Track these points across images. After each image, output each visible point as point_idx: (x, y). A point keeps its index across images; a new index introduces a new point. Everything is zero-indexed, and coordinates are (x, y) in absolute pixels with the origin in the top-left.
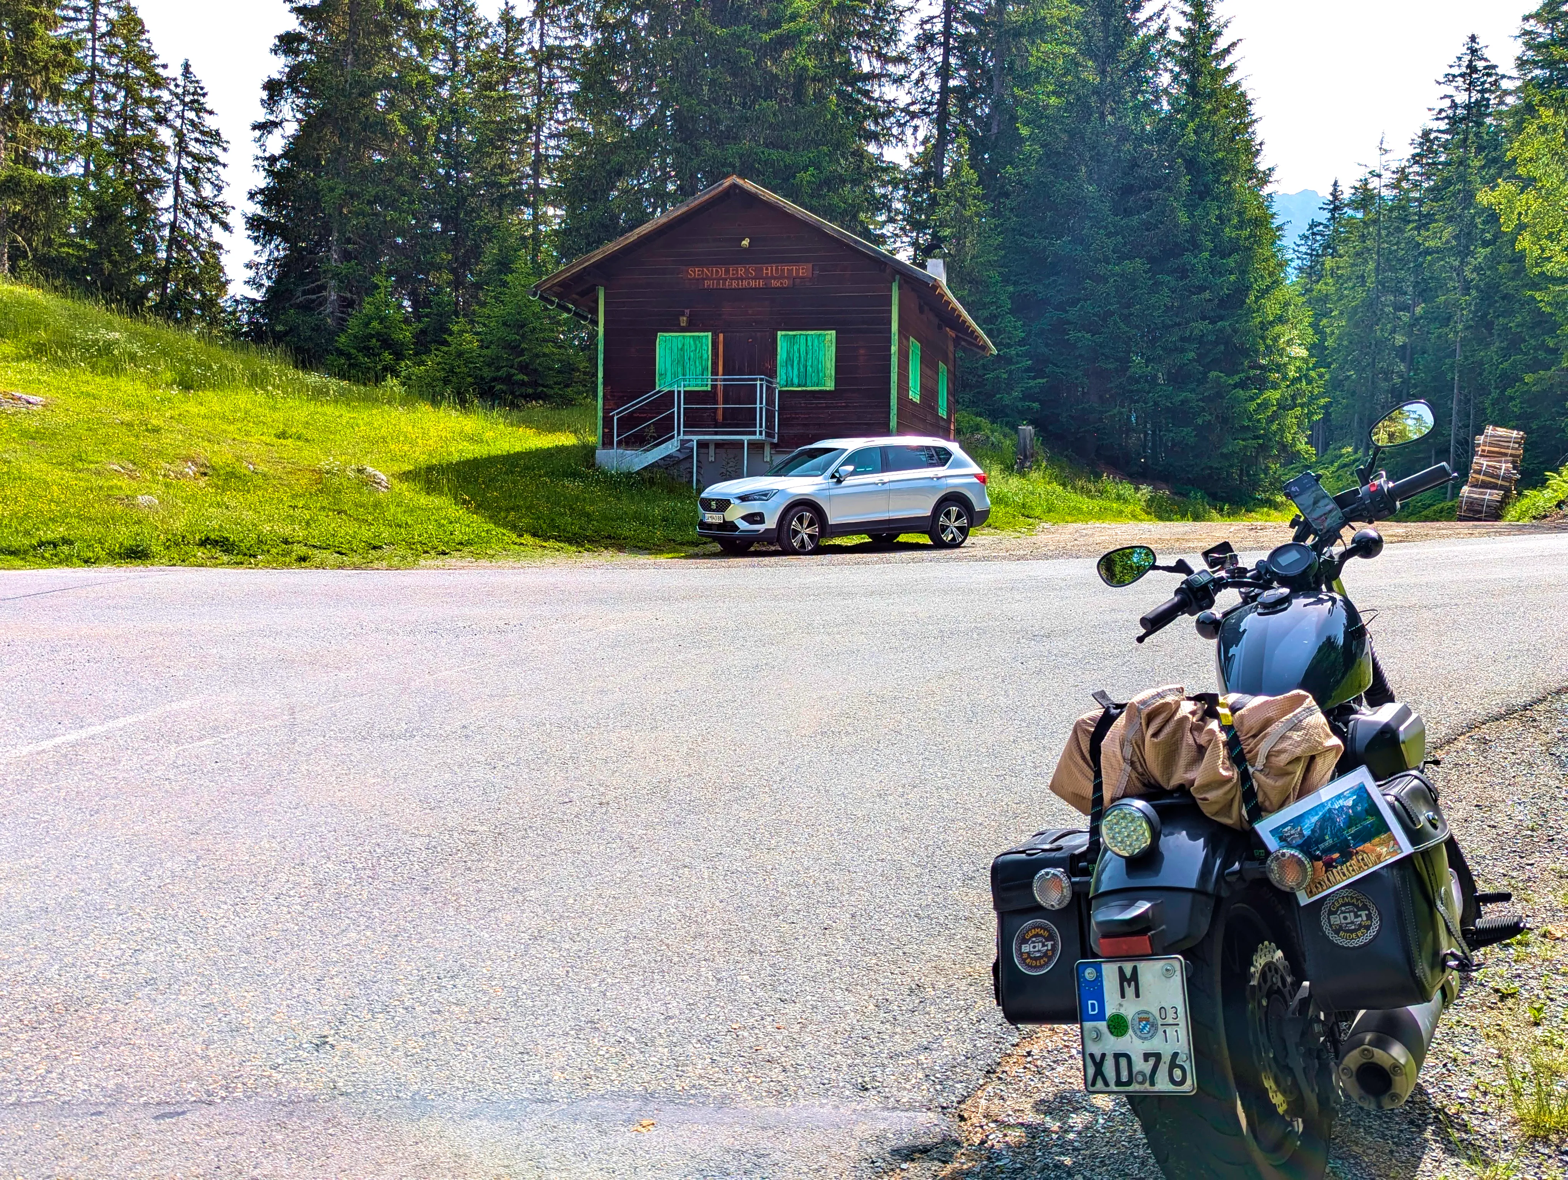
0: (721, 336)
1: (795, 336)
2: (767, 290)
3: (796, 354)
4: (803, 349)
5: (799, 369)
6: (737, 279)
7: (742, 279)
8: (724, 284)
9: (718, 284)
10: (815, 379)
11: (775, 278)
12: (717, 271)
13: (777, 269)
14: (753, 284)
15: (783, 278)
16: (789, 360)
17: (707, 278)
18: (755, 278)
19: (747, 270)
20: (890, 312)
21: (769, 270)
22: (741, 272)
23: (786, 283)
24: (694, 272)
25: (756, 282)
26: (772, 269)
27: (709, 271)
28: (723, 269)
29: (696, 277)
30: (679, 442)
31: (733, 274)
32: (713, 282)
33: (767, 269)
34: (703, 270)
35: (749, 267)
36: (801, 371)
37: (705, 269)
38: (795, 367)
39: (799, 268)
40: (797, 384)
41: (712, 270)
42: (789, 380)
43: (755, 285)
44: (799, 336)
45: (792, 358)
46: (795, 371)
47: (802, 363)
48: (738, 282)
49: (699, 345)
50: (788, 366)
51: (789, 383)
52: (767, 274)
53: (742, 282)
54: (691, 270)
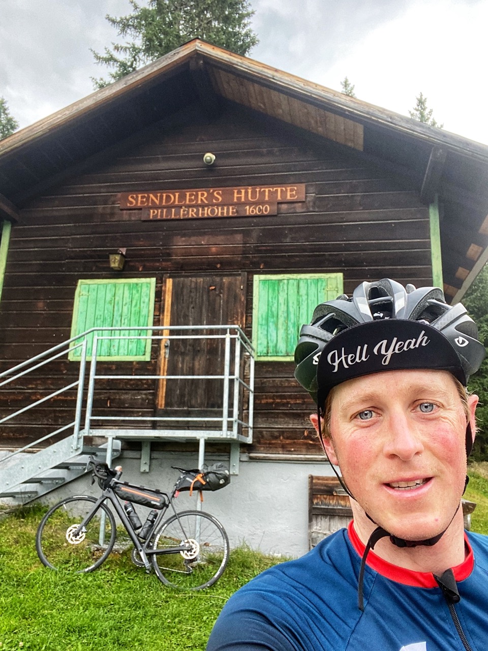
0: (169, 283)
1: (280, 281)
2: (239, 220)
3: (283, 308)
4: (293, 300)
5: (287, 329)
6: (197, 206)
7: (203, 206)
8: (177, 213)
9: (169, 213)
11: (251, 204)
12: (168, 198)
13: (254, 193)
14: (218, 212)
15: (263, 203)
16: (272, 316)
17: (155, 207)
18: (222, 205)
19: (211, 196)
21: (242, 194)
22: (202, 196)
23: (267, 209)
24: (136, 200)
25: (223, 209)
26: (246, 193)
27: (156, 197)
28: (177, 194)
29: (139, 205)
30: (82, 440)
31: (190, 200)
32: (162, 212)
33: (240, 192)
34: (149, 197)
35: (214, 191)
36: (289, 332)
37: (151, 195)
38: (280, 326)
39: (286, 190)
40: (284, 351)
41: (161, 197)
42: (271, 345)
43: (222, 213)
44: (286, 281)
45: (275, 313)
46: (281, 332)
47: (292, 321)
48: (198, 211)
49: (136, 296)
50: (271, 324)
51: (271, 350)
52: (239, 198)
53: (203, 210)
54: (132, 197)
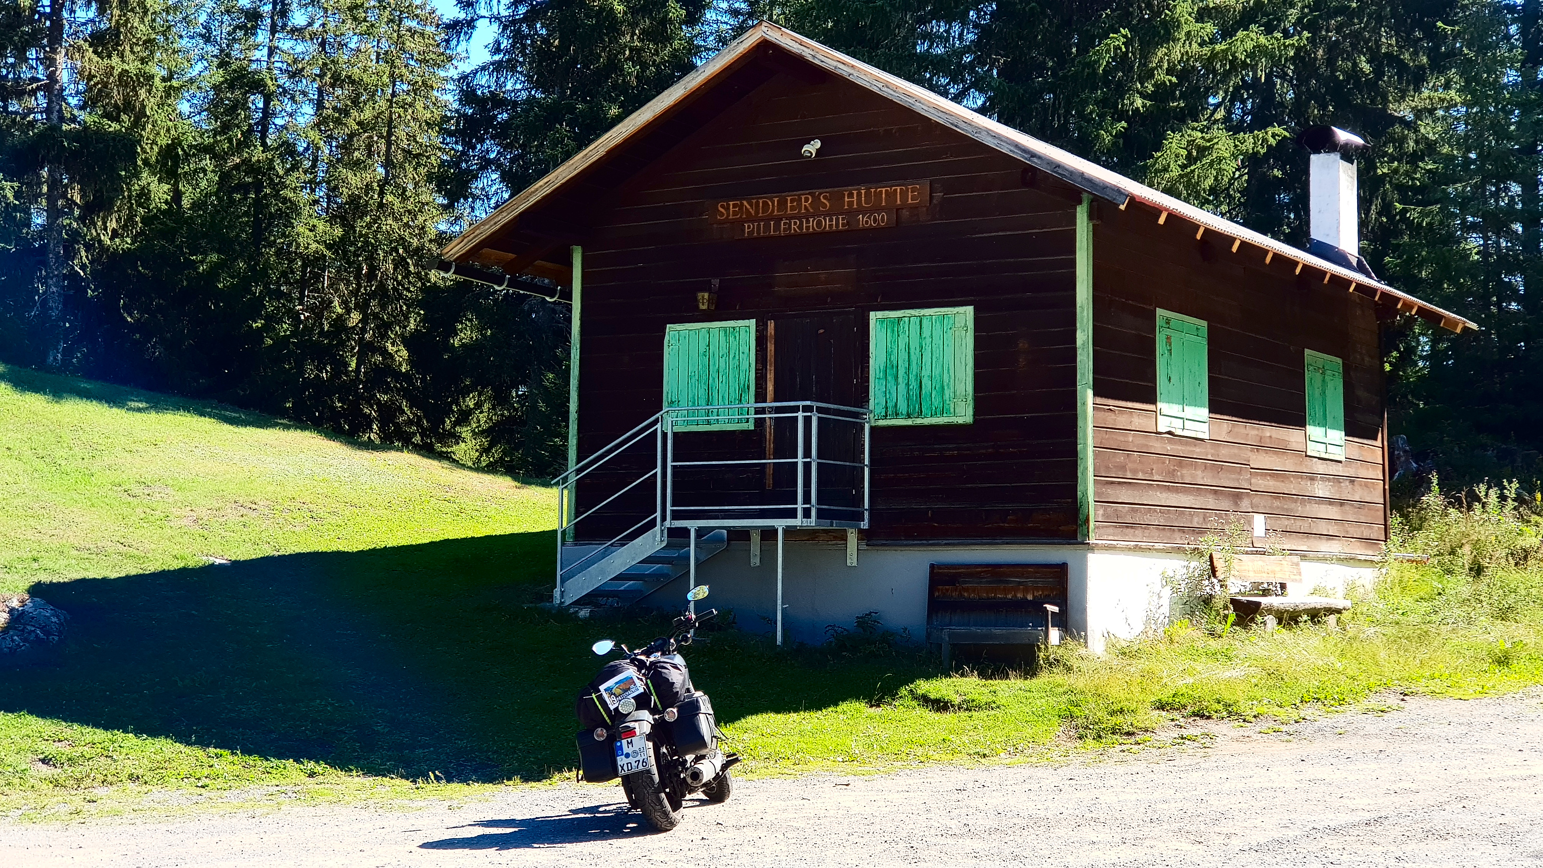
0: (771, 325)
1: (900, 319)
2: (852, 234)
3: (903, 355)
4: (914, 345)
5: (908, 385)
6: (800, 216)
7: (808, 216)
8: (777, 228)
9: (767, 228)
10: (936, 402)
11: (864, 211)
12: (765, 204)
13: (868, 195)
14: (827, 224)
15: (879, 209)
16: (891, 368)
17: (751, 219)
18: (830, 214)
19: (816, 199)
20: (1073, 264)
21: (855, 196)
22: (806, 201)
23: (883, 219)
24: (727, 210)
25: (831, 221)
26: (859, 194)
27: (751, 206)
28: (776, 200)
29: (731, 217)
30: (666, 531)
31: (792, 208)
32: (759, 225)
33: (851, 195)
34: (742, 204)
35: (820, 194)
36: (911, 387)
37: (745, 203)
38: (900, 380)
39: (907, 189)
40: (905, 412)
41: (757, 204)
42: (889, 405)
43: (831, 226)
44: (907, 319)
45: (895, 363)
46: (902, 387)
47: (914, 373)
48: (801, 223)
49: (734, 344)
50: (889, 378)
51: (890, 412)
52: (851, 204)
53: (807, 222)
54: (722, 206)
